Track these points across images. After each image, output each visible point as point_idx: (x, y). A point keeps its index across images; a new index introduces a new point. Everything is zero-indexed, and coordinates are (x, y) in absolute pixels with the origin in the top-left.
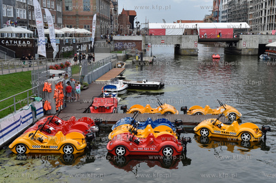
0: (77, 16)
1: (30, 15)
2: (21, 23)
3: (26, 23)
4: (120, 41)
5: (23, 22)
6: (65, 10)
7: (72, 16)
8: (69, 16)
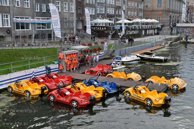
0: (153, 11)
1: (117, 12)
2: (110, 17)
3: (114, 16)
4: (181, 27)
5: (111, 16)
6: (145, 8)
7: (150, 11)
8: (147, 11)
